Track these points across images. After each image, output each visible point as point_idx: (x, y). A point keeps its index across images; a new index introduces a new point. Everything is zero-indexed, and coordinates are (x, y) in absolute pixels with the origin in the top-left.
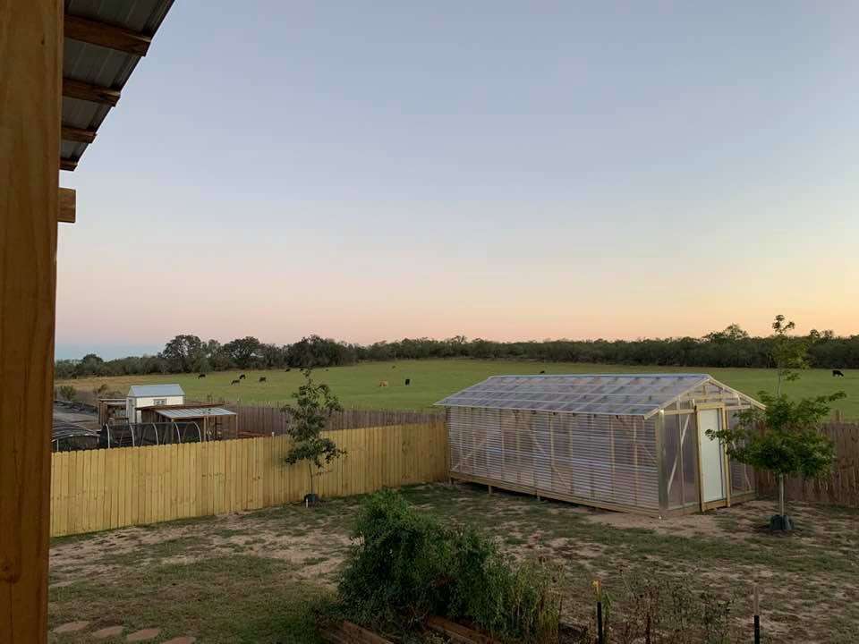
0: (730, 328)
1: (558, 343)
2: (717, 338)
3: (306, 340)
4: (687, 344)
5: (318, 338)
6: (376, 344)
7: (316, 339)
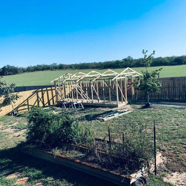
0: (128, 57)
1: (83, 64)
2: (125, 60)
3: (5, 67)
4: (118, 62)
5: (9, 66)
6: (29, 67)
7: (8, 66)
